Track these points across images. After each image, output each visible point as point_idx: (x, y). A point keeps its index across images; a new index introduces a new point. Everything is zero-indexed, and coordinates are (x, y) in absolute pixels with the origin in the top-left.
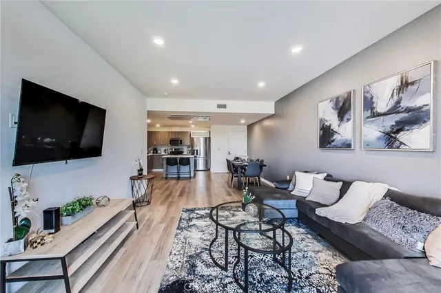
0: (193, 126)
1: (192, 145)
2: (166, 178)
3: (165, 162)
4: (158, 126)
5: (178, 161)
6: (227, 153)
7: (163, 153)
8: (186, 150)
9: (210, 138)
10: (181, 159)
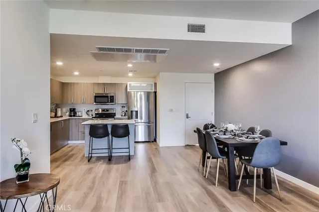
0: (130, 74)
1: (128, 104)
2: (89, 159)
3: (87, 131)
4: (76, 73)
5: (110, 130)
6: (184, 116)
7: (85, 116)
8: (118, 111)
9: (155, 92)
10: (114, 127)
